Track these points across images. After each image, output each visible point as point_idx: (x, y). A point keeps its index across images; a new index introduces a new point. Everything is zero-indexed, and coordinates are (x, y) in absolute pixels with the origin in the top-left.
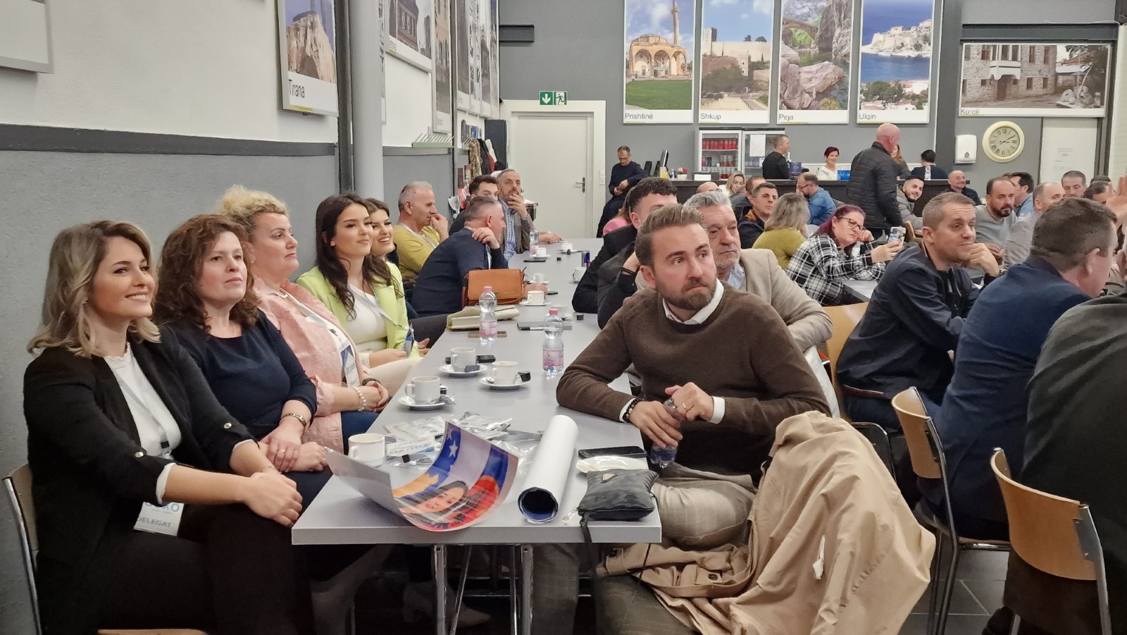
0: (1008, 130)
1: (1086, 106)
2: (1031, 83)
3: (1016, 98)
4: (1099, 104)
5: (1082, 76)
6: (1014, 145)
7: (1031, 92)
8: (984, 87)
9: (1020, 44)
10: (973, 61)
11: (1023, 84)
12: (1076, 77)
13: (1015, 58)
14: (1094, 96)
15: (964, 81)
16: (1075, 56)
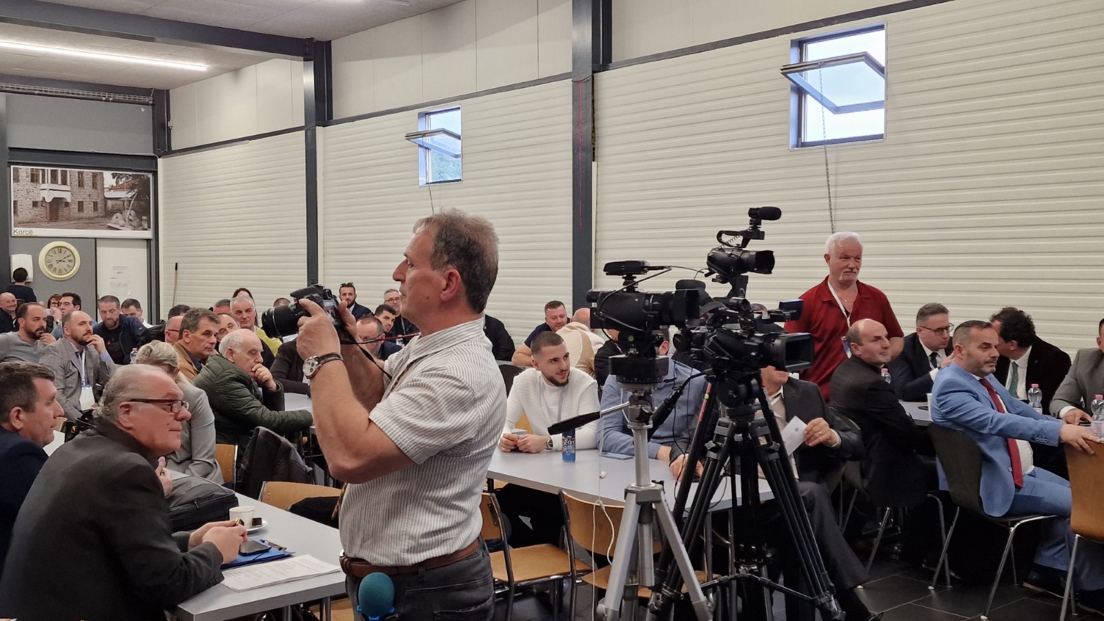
0: (63, 250)
1: (135, 228)
2: (82, 207)
3: (68, 219)
4: (146, 227)
5: (130, 201)
6: (71, 264)
7: (82, 215)
8: (35, 209)
9: (68, 170)
10: (22, 183)
11: (75, 207)
12: (124, 202)
13: (64, 183)
14: (141, 220)
15: (15, 202)
16: (120, 183)
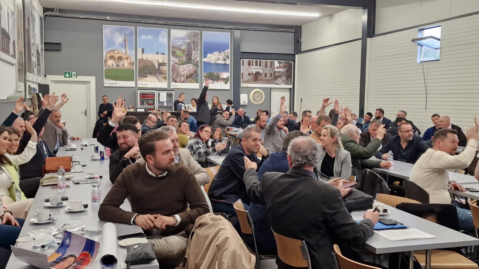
0: (259, 92)
1: (286, 84)
2: (266, 75)
3: (261, 80)
4: (290, 83)
5: (284, 73)
6: (261, 98)
7: (266, 78)
8: (249, 76)
9: (262, 60)
10: (245, 66)
11: (264, 75)
12: (282, 73)
13: (260, 65)
14: (288, 80)
15: (242, 74)
16: (281, 65)
